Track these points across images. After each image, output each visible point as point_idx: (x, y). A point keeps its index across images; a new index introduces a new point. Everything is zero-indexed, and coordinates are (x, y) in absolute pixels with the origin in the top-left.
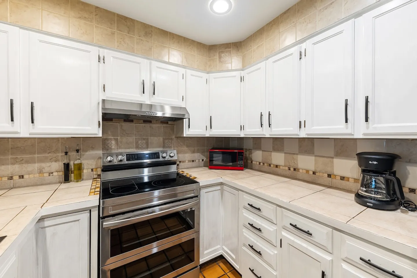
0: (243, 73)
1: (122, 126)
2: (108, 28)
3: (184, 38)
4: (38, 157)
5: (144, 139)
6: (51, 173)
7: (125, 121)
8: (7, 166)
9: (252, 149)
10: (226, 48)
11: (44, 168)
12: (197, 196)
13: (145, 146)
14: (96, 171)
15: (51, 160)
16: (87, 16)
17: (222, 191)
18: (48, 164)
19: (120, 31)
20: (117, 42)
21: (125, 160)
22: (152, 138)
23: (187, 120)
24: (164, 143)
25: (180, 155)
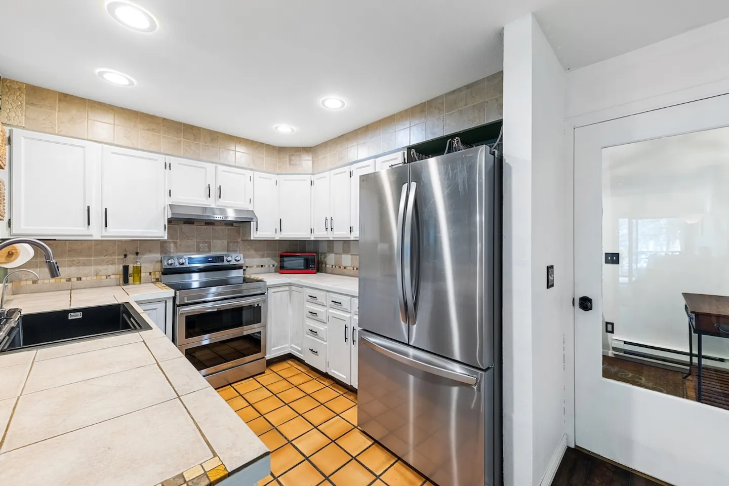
0: (313, 178)
1: (181, 229)
2: (175, 138)
3: (252, 141)
4: (94, 259)
5: (206, 242)
6: (108, 276)
7: (184, 223)
8: (65, 268)
9: (326, 252)
10: (296, 152)
11: (100, 271)
12: (264, 294)
13: (207, 249)
14: (155, 275)
15: (107, 263)
16: (155, 128)
17: (290, 292)
18: (105, 267)
19: (186, 138)
20: (184, 149)
21: (187, 263)
22: (215, 241)
23: (255, 223)
24: (228, 245)
25: (246, 260)
